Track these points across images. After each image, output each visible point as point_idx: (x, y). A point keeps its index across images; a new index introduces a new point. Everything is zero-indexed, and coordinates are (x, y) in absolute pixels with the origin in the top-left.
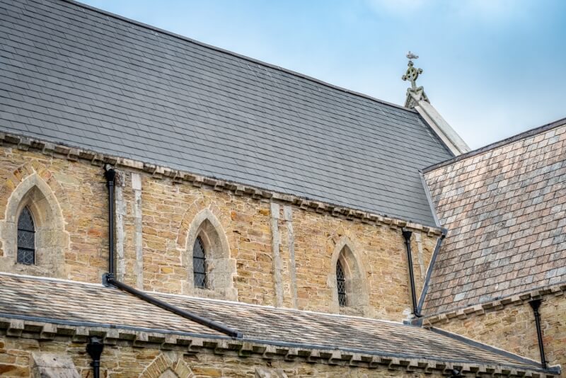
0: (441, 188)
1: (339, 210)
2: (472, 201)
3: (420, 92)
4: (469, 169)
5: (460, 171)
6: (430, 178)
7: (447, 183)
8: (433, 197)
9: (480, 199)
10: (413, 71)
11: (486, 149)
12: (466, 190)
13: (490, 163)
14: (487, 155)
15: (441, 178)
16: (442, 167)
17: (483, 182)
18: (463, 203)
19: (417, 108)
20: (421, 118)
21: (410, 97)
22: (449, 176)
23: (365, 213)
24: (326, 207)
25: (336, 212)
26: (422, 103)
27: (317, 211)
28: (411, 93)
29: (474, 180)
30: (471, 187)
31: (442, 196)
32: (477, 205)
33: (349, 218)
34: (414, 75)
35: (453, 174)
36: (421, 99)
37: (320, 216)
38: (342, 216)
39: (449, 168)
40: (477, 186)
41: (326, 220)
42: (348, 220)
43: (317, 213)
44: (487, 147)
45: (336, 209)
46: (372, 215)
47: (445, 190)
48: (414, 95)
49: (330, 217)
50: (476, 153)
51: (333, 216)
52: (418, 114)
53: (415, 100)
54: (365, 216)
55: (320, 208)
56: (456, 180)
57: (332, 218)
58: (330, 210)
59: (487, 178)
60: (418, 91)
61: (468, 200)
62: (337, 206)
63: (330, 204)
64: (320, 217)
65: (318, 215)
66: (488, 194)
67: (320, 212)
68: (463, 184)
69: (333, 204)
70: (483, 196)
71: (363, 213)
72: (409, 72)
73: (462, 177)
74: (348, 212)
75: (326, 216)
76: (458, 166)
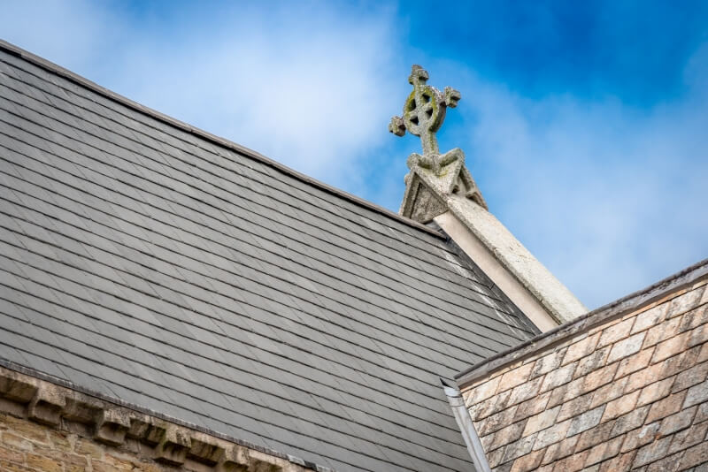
0: (521, 421)
1: (124, 420)
2: (630, 443)
3: (452, 169)
4: (619, 351)
5: (589, 362)
6: (480, 397)
7: (541, 404)
8: (491, 452)
9: (658, 436)
10: (426, 98)
11: (679, 282)
12: (609, 414)
13: (696, 322)
14: (685, 301)
15: (521, 393)
16: (522, 358)
17: (667, 384)
18: (596, 455)
19: (443, 221)
20: (458, 253)
21: (419, 185)
22: (548, 381)
23: (228, 446)
24: (68, 400)
25: (114, 427)
26: (459, 203)
27: (34, 412)
28: (422, 172)
29: (636, 381)
30: (627, 404)
31: (523, 447)
32: (645, 456)
33: (167, 456)
34: (430, 113)
35: (564, 374)
36: (455, 191)
37: (48, 434)
38: (135, 447)
39: (549, 360)
40: (646, 398)
41: (71, 451)
42: (161, 461)
43: (34, 420)
44: (683, 274)
45: (110, 415)
46: (255, 455)
47: (532, 426)
48: (430, 178)
49: (88, 445)
50: (643, 299)
51: (99, 441)
52: (446, 240)
53: (433, 193)
54: (229, 457)
55: (43, 403)
56: (573, 390)
57: (100, 449)
58: (85, 415)
59: (684, 367)
60: (443, 165)
61: (615, 445)
62: (118, 405)
63: (87, 394)
64: (49, 441)
65: (40, 431)
66: (687, 417)
67: (47, 418)
68: (597, 398)
69: (98, 396)
70: (670, 426)
71: (222, 444)
72: (413, 106)
73: (594, 380)
74: (162, 432)
75: (72, 439)
76: (578, 348)
